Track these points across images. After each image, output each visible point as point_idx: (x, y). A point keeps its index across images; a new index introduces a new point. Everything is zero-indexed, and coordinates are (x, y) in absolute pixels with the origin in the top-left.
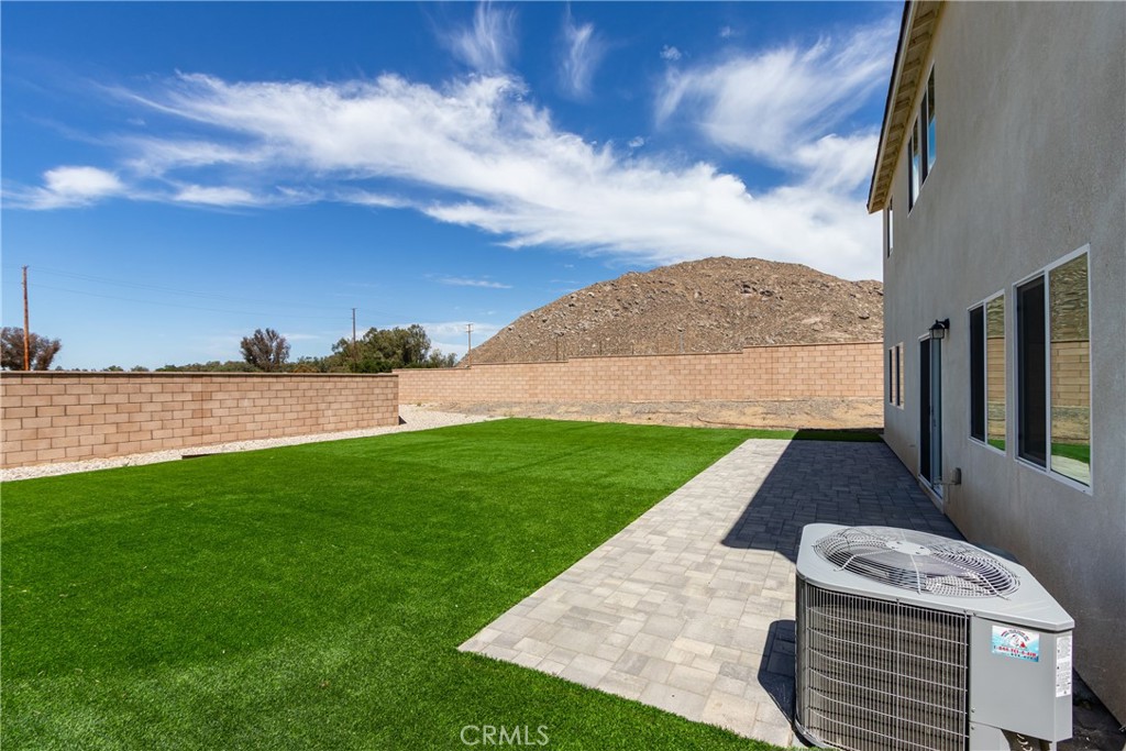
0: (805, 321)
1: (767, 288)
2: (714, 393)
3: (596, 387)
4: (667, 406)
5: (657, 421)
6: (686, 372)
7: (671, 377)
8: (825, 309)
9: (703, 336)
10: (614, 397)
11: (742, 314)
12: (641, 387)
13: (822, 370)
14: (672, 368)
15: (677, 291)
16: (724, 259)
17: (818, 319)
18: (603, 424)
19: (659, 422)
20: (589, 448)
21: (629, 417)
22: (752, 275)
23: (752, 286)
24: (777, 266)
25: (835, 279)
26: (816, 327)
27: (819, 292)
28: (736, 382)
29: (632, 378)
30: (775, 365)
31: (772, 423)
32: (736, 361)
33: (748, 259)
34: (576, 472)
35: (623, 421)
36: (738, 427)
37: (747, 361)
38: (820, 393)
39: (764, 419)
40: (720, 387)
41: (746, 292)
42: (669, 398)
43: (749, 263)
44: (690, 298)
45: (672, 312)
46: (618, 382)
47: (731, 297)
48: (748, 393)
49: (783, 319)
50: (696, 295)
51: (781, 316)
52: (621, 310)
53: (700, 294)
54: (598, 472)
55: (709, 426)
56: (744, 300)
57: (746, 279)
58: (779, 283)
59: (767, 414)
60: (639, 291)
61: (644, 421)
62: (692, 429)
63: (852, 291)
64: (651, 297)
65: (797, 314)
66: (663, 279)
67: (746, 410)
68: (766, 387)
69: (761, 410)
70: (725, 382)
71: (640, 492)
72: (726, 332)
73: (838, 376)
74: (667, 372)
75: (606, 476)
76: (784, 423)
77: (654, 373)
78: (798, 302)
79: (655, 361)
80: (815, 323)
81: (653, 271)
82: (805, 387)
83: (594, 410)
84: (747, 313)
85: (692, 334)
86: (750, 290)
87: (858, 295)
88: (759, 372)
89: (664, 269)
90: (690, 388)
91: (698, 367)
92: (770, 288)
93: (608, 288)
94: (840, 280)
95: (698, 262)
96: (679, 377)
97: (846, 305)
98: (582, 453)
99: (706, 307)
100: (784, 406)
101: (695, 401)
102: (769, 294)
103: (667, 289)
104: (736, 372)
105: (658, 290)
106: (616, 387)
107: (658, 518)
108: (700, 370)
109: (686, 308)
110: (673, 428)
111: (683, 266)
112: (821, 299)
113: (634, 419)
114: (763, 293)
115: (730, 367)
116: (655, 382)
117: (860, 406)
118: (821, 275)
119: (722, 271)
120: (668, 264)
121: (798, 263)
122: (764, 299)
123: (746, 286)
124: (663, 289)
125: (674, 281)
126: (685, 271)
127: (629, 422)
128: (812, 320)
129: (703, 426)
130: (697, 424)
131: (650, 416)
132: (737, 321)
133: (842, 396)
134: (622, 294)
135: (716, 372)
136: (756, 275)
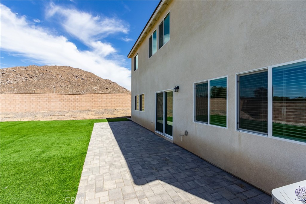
0: (93, 88)
1: (83, 78)
2: (77, 108)
3: (23, 106)
4: (59, 112)
5: (55, 118)
6: (66, 100)
7: (60, 102)
8: (98, 85)
9: (62, 90)
10: (32, 110)
11: (75, 84)
12: (46, 106)
13: (110, 101)
14: (60, 99)
15: (53, 74)
16: (69, 67)
17: (96, 88)
18: (28, 122)
19: (56, 119)
20: (25, 136)
21: (41, 118)
22: (78, 73)
23: (78, 76)
24: (85, 72)
25: (100, 78)
26: (96, 90)
27: (96, 81)
28: (85, 104)
29: (42, 102)
30: (97, 99)
31: (98, 117)
32: (84, 97)
33: (77, 69)
34: (21, 153)
35: (38, 120)
36: (87, 119)
37: (88, 97)
38: (110, 107)
39: (95, 116)
40: (79, 106)
41: (76, 78)
42: (59, 110)
43: (78, 70)
44: (58, 77)
45: (51, 81)
46: (35, 104)
47: (72, 79)
48: (88, 107)
49: (87, 87)
50: (60, 77)
51: (87, 86)
52: (29, 78)
53: (61, 76)
54: (37, 150)
55: (77, 119)
56: (76, 80)
57: (77, 74)
58: (86, 77)
59: (96, 114)
60: (37, 72)
61: (49, 119)
62: (70, 121)
63: (104, 81)
64: (42, 75)
65: (91, 86)
66: (48, 70)
67: (89, 113)
68: (94, 106)
69: (93, 113)
70: (81, 104)
71: (70, 159)
72: (70, 89)
73: (114, 103)
74: (58, 100)
75: (43, 152)
76: (101, 117)
77: (52, 100)
78: (91, 83)
79: (53, 96)
80: (95, 89)
81: (43, 67)
82: (106, 106)
83: (22, 116)
84: (77, 84)
85: (58, 89)
86: (78, 78)
87: (105, 83)
88: (92, 101)
89: (48, 67)
90: (67, 106)
91: (71, 99)
92: (84, 78)
93: (23, 69)
94: (102, 79)
95: (61, 66)
96: (63, 102)
97: (103, 85)
98: (21, 139)
99: (63, 81)
100: (100, 111)
101: (70, 111)
102: (83, 79)
103: (49, 73)
104: (85, 101)
105: (46, 73)
106: (34, 106)
107: (91, 177)
108: (72, 100)
109: (56, 80)
110: (63, 121)
111: (55, 67)
112: (97, 83)
113: (44, 119)
114: (81, 79)
115: (82, 99)
116: (52, 104)
117: (120, 111)
118: (97, 77)
119: (69, 71)
120: (50, 65)
121: (91, 72)
122: (82, 81)
123: (76, 76)
124: (47, 73)
125: (52, 71)
126: (56, 68)
127: (42, 120)
128: (95, 88)
129: (74, 119)
130: (72, 119)
131: (52, 117)
132: (74, 86)
133: (115, 108)
134: (29, 72)
135: (78, 101)
136: (80, 73)
